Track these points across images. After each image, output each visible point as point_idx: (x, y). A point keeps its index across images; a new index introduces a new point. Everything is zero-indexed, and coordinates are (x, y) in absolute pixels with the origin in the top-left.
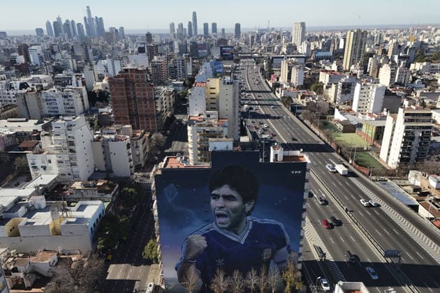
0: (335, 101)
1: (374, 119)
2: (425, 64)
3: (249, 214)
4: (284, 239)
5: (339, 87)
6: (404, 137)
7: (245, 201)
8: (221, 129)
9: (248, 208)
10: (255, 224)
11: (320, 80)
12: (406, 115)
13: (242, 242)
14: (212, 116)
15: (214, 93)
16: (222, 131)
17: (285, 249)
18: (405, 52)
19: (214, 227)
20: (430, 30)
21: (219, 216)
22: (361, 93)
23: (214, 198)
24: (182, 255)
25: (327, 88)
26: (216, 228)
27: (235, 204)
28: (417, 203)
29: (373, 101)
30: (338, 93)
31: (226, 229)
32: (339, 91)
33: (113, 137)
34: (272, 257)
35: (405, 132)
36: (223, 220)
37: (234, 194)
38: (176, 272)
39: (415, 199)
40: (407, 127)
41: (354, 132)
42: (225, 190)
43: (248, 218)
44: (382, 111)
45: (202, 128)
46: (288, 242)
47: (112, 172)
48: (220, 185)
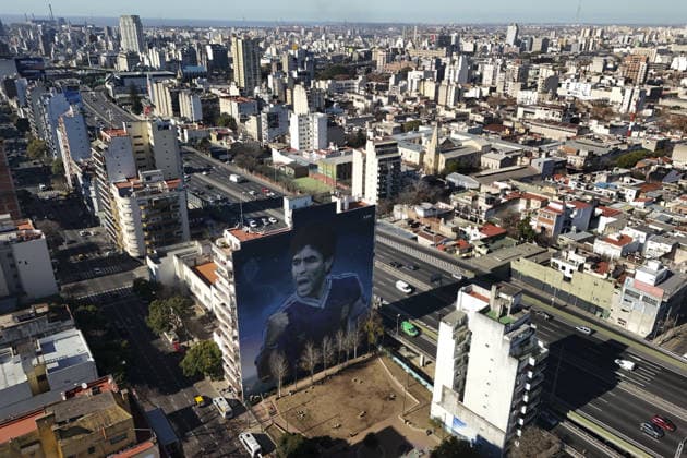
0: (260, 138)
1: (324, 157)
2: (329, 81)
3: (329, 272)
4: (359, 291)
5: (263, 119)
6: (379, 172)
7: (325, 259)
8: (175, 194)
9: (328, 265)
10: (334, 281)
11: (222, 111)
12: (377, 147)
13: (323, 306)
14: (153, 179)
15: (141, 144)
16: (177, 198)
17: (360, 301)
18: (303, 67)
19: (295, 297)
20: (299, 32)
21: (301, 283)
22: (300, 125)
23: (296, 264)
24: (263, 343)
25: (243, 121)
26: (298, 299)
27: (315, 265)
28: (415, 235)
29: (317, 135)
30: (263, 128)
31: (308, 296)
32: (264, 125)
33: (14, 235)
34: (349, 313)
35: (380, 166)
36: (304, 287)
37: (315, 253)
38: (255, 368)
39: (411, 232)
40: (380, 161)
41: (307, 175)
42: (306, 252)
43: (328, 277)
44: (328, 145)
45: (146, 198)
46: (363, 292)
47: (25, 293)
48: (302, 247)
